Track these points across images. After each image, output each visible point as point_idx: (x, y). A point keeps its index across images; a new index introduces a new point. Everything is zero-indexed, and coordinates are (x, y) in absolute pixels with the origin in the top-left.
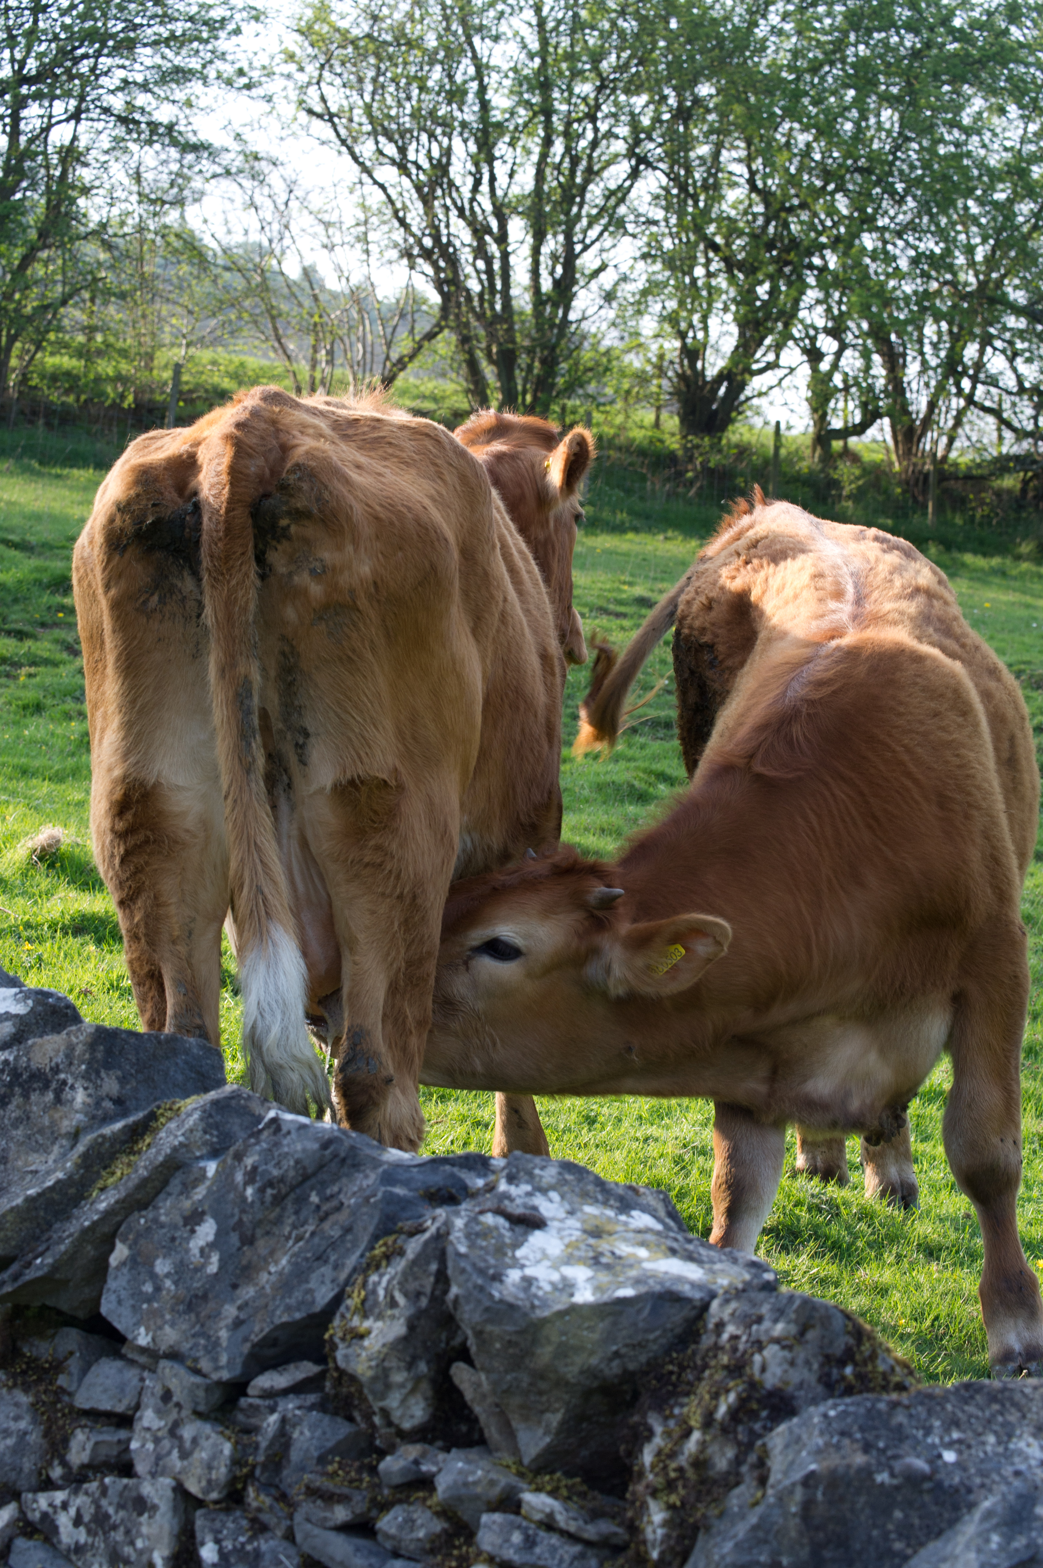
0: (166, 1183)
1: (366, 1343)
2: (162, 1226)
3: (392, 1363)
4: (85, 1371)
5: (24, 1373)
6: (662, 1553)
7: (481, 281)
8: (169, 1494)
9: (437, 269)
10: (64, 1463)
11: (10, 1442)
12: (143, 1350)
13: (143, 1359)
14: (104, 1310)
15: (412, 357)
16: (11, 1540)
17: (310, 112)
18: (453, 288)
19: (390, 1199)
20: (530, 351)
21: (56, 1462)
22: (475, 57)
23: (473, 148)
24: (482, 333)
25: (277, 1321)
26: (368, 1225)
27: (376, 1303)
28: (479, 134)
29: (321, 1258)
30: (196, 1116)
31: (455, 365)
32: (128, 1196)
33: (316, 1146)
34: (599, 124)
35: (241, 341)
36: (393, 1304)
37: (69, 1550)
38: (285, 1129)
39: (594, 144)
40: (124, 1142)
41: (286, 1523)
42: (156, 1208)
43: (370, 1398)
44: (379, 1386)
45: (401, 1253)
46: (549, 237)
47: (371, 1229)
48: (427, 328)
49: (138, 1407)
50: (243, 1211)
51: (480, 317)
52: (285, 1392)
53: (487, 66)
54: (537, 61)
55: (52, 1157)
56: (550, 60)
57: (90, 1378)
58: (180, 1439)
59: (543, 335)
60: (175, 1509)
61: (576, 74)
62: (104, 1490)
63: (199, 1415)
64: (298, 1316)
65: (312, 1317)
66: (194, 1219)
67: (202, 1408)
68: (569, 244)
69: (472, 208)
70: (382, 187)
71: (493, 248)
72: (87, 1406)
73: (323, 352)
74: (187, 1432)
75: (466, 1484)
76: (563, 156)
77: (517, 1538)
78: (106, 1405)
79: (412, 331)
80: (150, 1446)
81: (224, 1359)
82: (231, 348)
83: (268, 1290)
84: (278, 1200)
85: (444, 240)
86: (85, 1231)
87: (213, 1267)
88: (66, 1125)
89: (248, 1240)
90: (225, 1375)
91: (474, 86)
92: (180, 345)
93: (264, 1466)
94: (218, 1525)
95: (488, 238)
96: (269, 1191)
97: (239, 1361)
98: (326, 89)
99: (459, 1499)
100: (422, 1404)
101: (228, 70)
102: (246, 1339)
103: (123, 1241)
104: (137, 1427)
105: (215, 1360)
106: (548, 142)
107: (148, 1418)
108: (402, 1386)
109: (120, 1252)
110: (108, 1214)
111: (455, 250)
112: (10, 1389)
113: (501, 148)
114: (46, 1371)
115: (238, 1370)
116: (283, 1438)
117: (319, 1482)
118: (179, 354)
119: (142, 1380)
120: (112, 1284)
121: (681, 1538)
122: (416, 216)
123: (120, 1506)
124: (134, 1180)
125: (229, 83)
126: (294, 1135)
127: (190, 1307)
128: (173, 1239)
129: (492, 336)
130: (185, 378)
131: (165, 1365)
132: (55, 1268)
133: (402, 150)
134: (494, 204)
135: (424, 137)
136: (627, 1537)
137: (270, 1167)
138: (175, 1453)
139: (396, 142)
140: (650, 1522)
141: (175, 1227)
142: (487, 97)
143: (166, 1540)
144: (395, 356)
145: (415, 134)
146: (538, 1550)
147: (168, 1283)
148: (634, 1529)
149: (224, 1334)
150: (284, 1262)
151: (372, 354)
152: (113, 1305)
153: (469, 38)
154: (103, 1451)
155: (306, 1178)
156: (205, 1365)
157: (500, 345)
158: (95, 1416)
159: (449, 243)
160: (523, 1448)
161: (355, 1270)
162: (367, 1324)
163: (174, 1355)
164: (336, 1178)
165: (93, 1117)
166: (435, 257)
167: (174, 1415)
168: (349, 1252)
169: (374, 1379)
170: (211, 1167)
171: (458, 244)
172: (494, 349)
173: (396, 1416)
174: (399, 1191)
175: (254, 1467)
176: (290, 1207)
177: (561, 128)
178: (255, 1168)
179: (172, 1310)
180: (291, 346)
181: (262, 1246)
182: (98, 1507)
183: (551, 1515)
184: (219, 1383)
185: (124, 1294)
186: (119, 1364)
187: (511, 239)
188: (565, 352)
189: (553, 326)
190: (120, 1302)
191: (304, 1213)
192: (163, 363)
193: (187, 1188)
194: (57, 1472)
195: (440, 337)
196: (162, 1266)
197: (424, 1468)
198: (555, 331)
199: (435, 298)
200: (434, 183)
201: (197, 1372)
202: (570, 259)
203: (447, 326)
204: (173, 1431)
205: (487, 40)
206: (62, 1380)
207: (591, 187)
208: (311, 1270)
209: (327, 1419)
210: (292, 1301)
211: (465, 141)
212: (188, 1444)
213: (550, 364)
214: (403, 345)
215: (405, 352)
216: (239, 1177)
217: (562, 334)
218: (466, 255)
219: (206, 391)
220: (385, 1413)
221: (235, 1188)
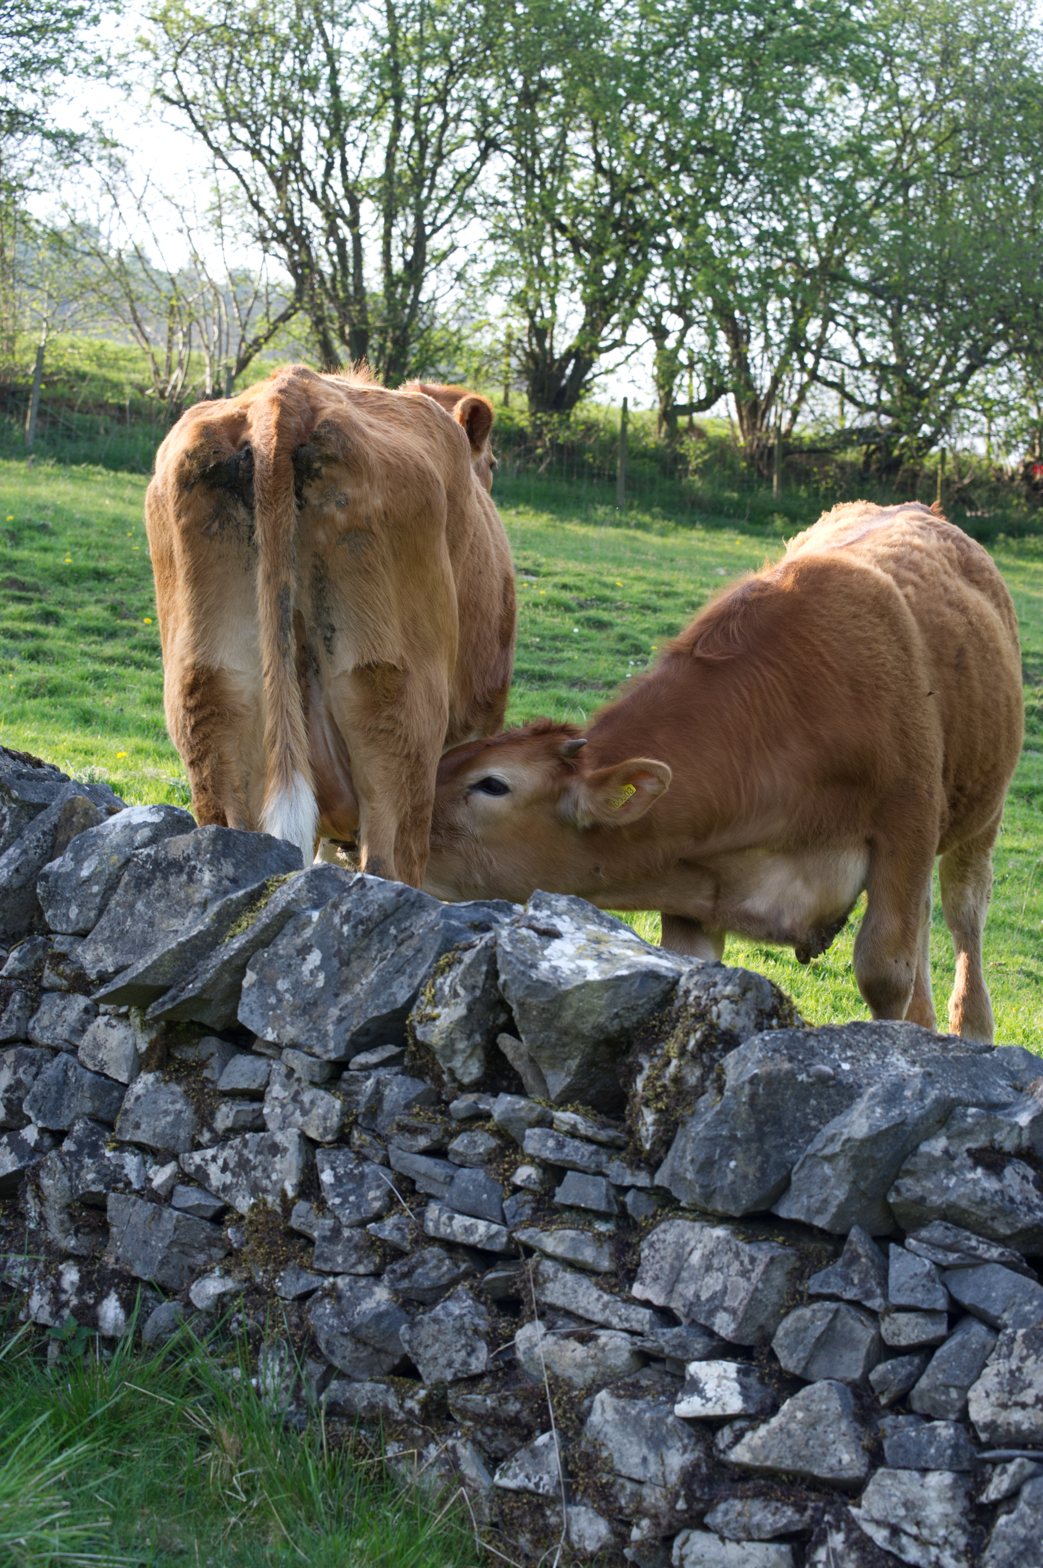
0: (282, 928)
1: (437, 1023)
2: (281, 957)
3: (457, 1035)
4: (224, 1064)
5: (176, 1071)
6: (653, 1144)
7: (333, 264)
8: (296, 1139)
9: (291, 252)
10: (212, 1130)
11: (169, 1119)
12: (270, 1044)
13: (269, 1052)
14: (240, 1018)
15: (267, 339)
16: (173, 1187)
17: (167, 99)
18: (307, 271)
19: (448, 928)
20: (382, 331)
21: (205, 1130)
22: (326, 45)
23: (325, 133)
24: (335, 314)
25: (370, 1016)
26: (433, 945)
27: (443, 996)
28: (332, 119)
29: (400, 971)
30: (302, 880)
31: (309, 346)
32: (256, 937)
33: (393, 895)
34: (448, 109)
35: (99, 325)
36: (456, 995)
37: (218, 1190)
38: (368, 885)
39: (444, 127)
40: (245, 905)
41: (382, 1152)
42: (275, 945)
43: (441, 1062)
44: (448, 1052)
45: (460, 961)
46: (400, 218)
47: (436, 948)
48: (282, 310)
49: (268, 1084)
50: (341, 943)
51: (334, 298)
52: (376, 1066)
53: (339, 52)
54: (388, 46)
55: (187, 922)
56: (400, 45)
57: (229, 1068)
58: (302, 1103)
59: (396, 317)
60: (300, 1150)
61: (426, 60)
62: (245, 1144)
63: (313, 1084)
64: (384, 1011)
65: (395, 1012)
66: (304, 951)
67: (317, 1079)
68: (419, 225)
69: (324, 192)
70: (236, 171)
71: (345, 232)
72: (228, 1088)
73: (180, 335)
74: (306, 1098)
75: (514, 1110)
76: (413, 140)
77: (551, 1143)
78: (243, 1085)
79: (267, 315)
80: (278, 1110)
81: (331, 1045)
82: (91, 331)
83: (362, 995)
84: (367, 933)
85: (297, 223)
86: (225, 963)
87: (320, 982)
88: (198, 897)
89: (346, 963)
90: (333, 1056)
91: (327, 71)
92: (41, 329)
93: (365, 1115)
94: (332, 1157)
95: (339, 221)
96: (360, 927)
97: (343, 1045)
98: (183, 77)
99: (510, 1120)
100: (477, 1065)
101: (86, 59)
102: (347, 1030)
103: (252, 970)
104: (268, 1098)
105: (325, 1046)
106: (397, 126)
107: (276, 1090)
108: (464, 1051)
109: (250, 977)
110: (241, 950)
111: (308, 233)
112: (166, 1082)
113: (351, 134)
114: (194, 1068)
115: (342, 1052)
116: (378, 1095)
117: (406, 1120)
118: (40, 337)
119: (270, 1065)
120: (244, 999)
121: (666, 1131)
122: (269, 199)
123: (258, 1153)
124: (259, 926)
125: (86, 71)
126: (376, 889)
127: (304, 1011)
128: (290, 966)
129: (345, 317)
130: (48, 360)
131: (288, 1053)
132: (203, 990)
133: (255, 135)
134: (346, 188)
135: (277, 122)
136: (627, 1139)
137: (360, 911)
138: (298, 1113)
139: (248, 127)
140: (645, 1124)
141: (291, 957)
142: (338, 83)
143: (294, 1171)
144: (250, 337)
145: (268, 119)
146: (566, 1150)
147: (287, 996)
148: (631, 1133)
149: (330, 1028)
150: (373, 975)
151: (228, 335)
152: (247, 1014)
153: (319, 24)
154: (242, 1117)
155: (387, 917)
156: (317, 1050)
157: (353, 325)
158: (234, 1095)
159: (302, 227)
160: (550, 1088)
161: (425, 977)
162: (437, 1011)
163: (294, 1045)
164: (408, 916)
165: (217, 892)
166: (288, 240)
167: (296, 1087)
168: (420, 965)
169: (444, 1047)
170: (315, 915)
171: (310, 228)
172: (347, 330)
173: (459, 1074)
174: (454, 923)
175: (357, 1116)
176: (376, 939)
177: (411, 112)
178: (349, 912)
179: (292, 1014)
180: (148, 329)
181: (355, 966)
182: (241, 1155)
183: (574, 1126)
184: (329, 1062)
185: (254, 1006)
186: (251, 1057)
187: (362, 221)
188: (417, 332)
189: (405, 306)
190: (252, 1012)
191: (386, 941)
192: (24, 345)
193: (298, 930)
194: (206, 1137)
195: (294, 318)
196: (282, 985)
197: (481, 1106)
198: (407, 311)
199: (290, 281)
200: (287, 168)
201: (312, 1055)
202: (420, 240)
203: (302, 308)
204: (295, 1098)
205: (338, 27)
206: (206, 1073)
207: (440, 170)
208: (393, 979)
209: (409, 1080)
210: (380, 1002)
211: (317, 126)
212: (307, 1105)
213: (401, 343)
214: (259, 329)
215: (261, 334)
216: (337, 920)
217: (413, 315)
218: (318, 239)
219: (69, 374)
220: (452, 1072)
221: (335, 928)
